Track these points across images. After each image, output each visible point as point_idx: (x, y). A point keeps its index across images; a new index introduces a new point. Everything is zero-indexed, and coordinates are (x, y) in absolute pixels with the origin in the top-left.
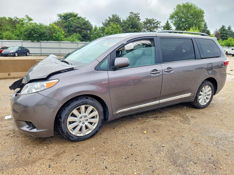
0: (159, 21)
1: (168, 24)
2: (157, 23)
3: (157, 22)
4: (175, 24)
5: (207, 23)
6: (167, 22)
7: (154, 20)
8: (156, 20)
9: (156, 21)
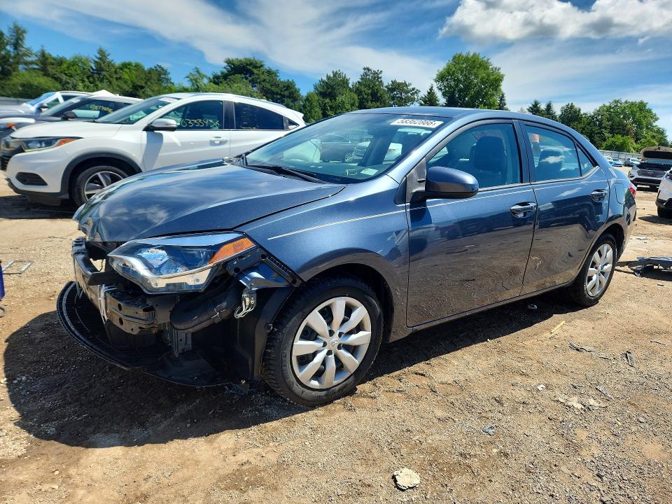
0: (417, 88)
1: (431, 93)
2: (413, 92)
3: (413, 89)
4: (444, 95)
5: (505, 95)
6: (431, 89)
7: (407, 86)
8: (411, 84)
9: (410, 87)
